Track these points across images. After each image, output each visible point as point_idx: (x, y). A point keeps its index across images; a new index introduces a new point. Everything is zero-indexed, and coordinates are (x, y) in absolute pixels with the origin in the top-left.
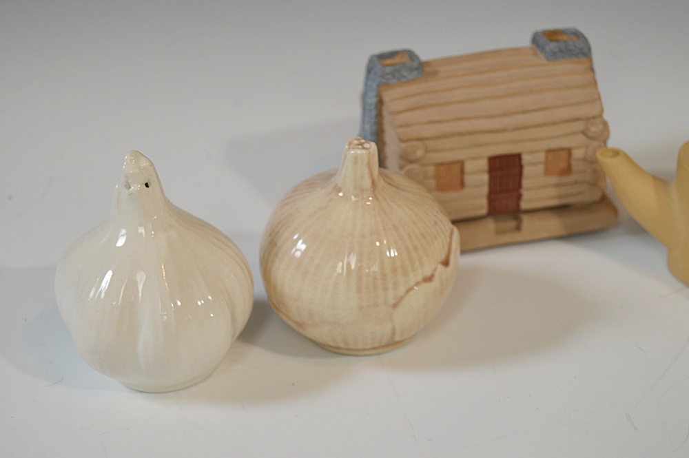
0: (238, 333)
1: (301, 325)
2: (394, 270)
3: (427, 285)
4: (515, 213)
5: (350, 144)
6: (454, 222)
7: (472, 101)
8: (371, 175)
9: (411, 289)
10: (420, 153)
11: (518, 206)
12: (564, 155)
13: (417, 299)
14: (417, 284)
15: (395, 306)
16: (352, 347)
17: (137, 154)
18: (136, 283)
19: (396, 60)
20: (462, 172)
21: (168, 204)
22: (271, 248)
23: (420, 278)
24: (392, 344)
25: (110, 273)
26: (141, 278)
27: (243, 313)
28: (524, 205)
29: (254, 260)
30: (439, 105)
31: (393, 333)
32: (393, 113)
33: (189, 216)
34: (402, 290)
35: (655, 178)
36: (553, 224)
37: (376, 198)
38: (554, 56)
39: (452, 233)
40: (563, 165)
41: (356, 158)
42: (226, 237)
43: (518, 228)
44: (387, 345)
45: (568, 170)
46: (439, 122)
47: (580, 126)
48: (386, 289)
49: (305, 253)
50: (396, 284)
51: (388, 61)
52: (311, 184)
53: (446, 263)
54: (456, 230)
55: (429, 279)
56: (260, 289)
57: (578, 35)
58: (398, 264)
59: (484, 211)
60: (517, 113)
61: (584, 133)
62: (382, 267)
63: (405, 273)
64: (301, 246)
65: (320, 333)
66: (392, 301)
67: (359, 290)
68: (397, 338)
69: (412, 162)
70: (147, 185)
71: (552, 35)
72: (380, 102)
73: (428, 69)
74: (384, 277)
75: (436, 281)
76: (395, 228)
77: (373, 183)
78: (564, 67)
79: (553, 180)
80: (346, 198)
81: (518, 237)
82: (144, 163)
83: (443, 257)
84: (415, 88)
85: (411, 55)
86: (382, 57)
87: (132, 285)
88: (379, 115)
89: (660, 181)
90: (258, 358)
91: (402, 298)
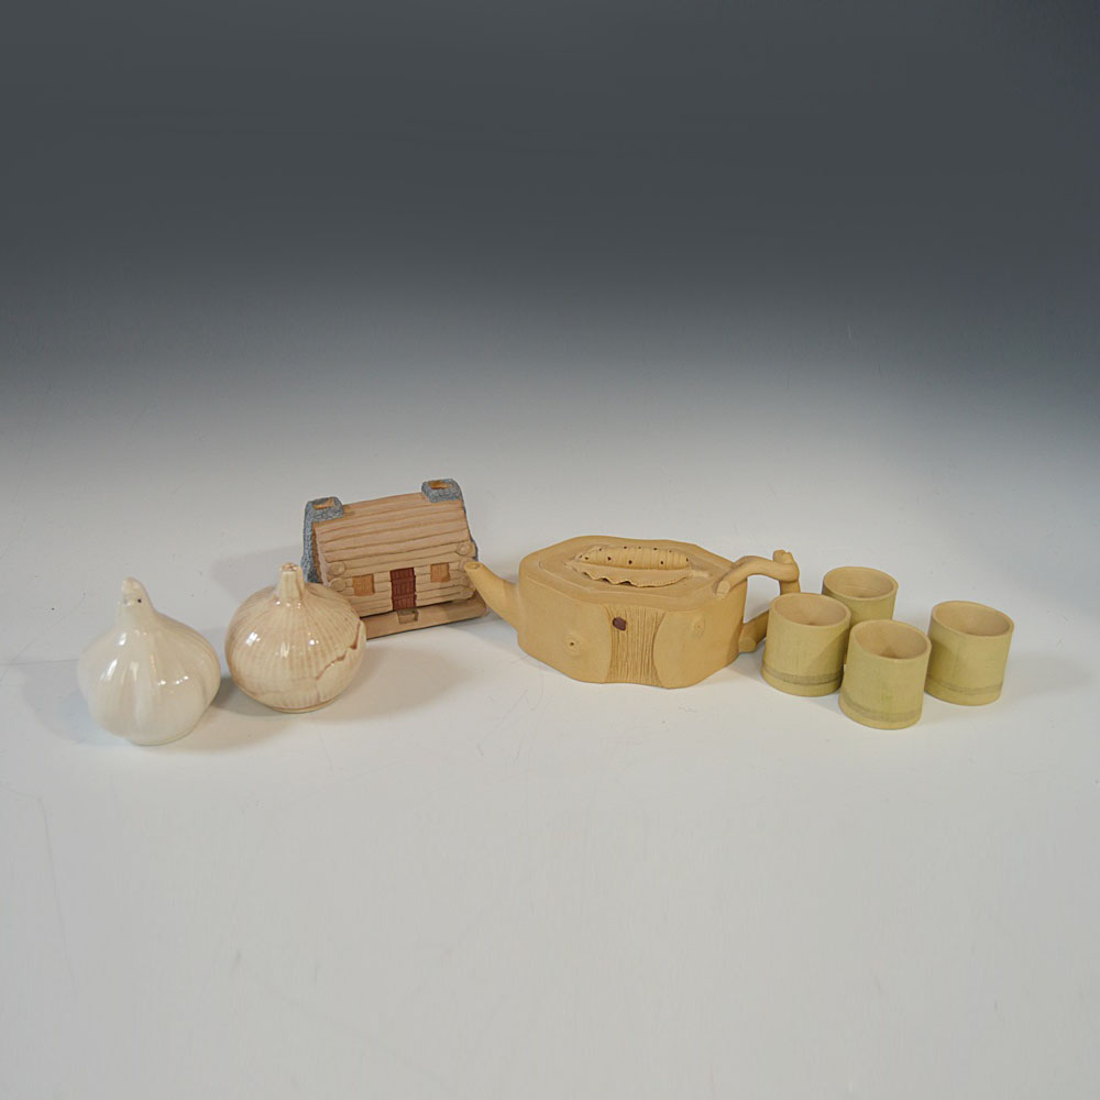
0: (209, 702)
1: (253, 693)
2: (316, 653)
3: (340, 663)
4: (414, 608)
5: (284, 567)
6: (361, 618)
7: (377, 532)
8: (299, 588)
9: (329, 665)
10: (341, 570)
11: (414, 603)
12: (444, 567)
13: (333, 674)
14: (333, 662)
15: (317, 678)
16: (290, 707)
17: (131, 580)
18: (132, 672)
19: (326, 505)
20: (373, 582)
21: (154, 611)
22: (232, 641)
23: (335, 658)
24: (319, 704)
25: (114, 663)
26: (135, 668)
27: (213, 688)
28: (418, 604)
29: (221, 652)
30: (354, 536)
31: (319, 697)
32: (322, 542)
33: (174, 621)
34: (322, 667)
35: (505, 581)
36: (441, 615)
37: (303, 603)
38: (435, 499)
39: (359, 625)
40: (444, 574)
41: (287, 578)
42: (199, 635)
43: (416, 619)
44: (316, 705)
45: (448, 578)
46: (355, 548)
47: (454, 547)
48: (310, 667)
49: (254, 643)
50: (317, 664)
51: (320, 506)
52: (259, 596)
53: (354, 647)
54: (362, 623)
55: (341, 658)
56: (225, 670)
57: (453, 483)
58: (319, 649)
59: (391, 609)
60: (409, 540)
61: (456, 552)
62: (307, 652)
63: (324, 656)
64: (253, 637)
65: (268, 699)
66: (315, 675)
67: (292, 668)
68: (322, 701)
69: (336, 576)
70: (139, 601)
71: (435, 485)
72: (314, 535)
73: (347, 511)
74: (309, 658)
75: (347, 660)
76: (317, 624)
77: (301, 594)
78: (443, 506)
79: (438, 585)
80: (282, 605)
81: (416, 625)
82: (137, 586)
83: (352, 643)
84: (338, 524)
85: (336, 500)
86: (314, 503)
87: (129, 672)
88: (314, 543)
89: (509, 583)
90: (225, 718)
91: (322, 672)
